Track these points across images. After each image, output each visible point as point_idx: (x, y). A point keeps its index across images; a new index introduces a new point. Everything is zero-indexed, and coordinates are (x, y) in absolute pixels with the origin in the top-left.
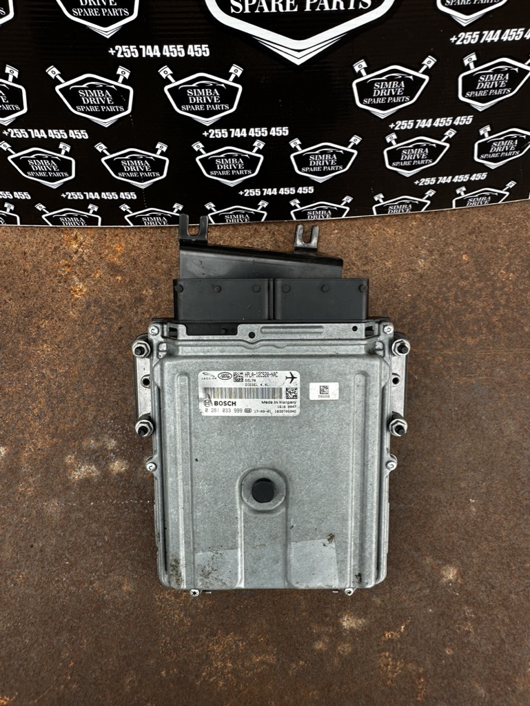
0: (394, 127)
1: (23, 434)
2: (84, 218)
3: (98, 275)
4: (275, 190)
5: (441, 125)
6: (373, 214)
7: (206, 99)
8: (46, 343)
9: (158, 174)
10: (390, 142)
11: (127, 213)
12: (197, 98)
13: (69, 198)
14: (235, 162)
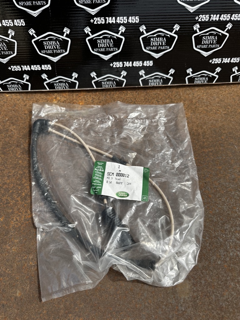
9: (64, 51)
10: (196, 30)
11: (46, 80)
13: (13, 70)
14: (108, 42)
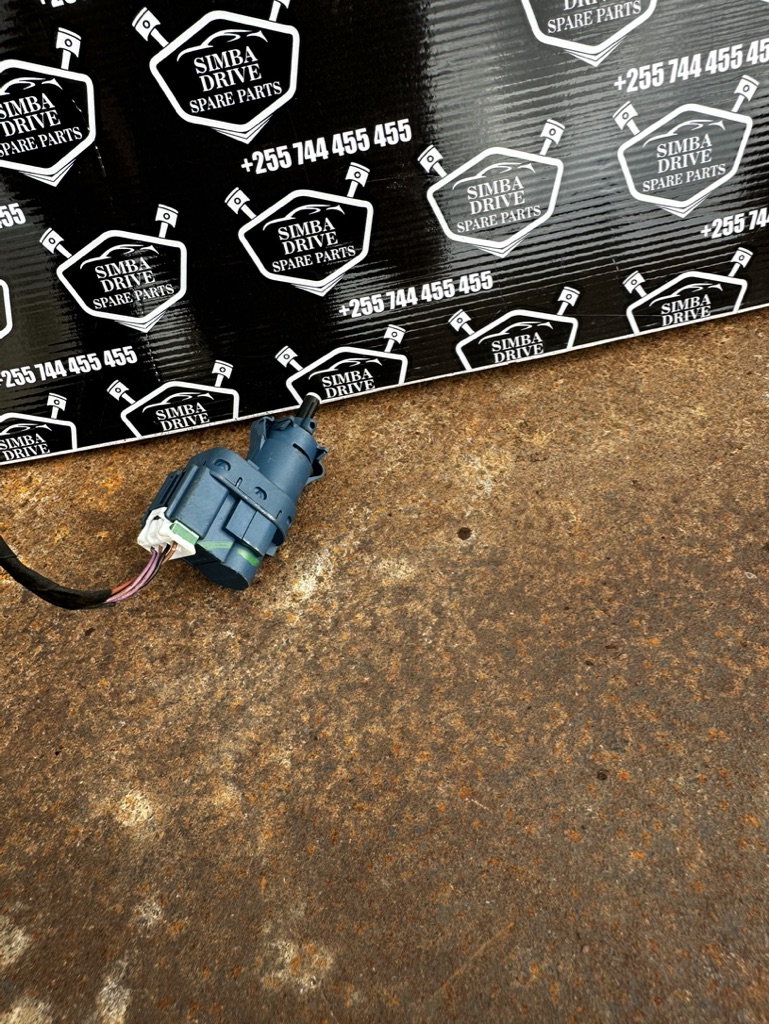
0: (625, 86)
2: (43, 432)
3: (59, 537)
4: (412, 290)
5: (722, 70)
6: (632, 332)
7: (233, 73)
12: (216, 75)
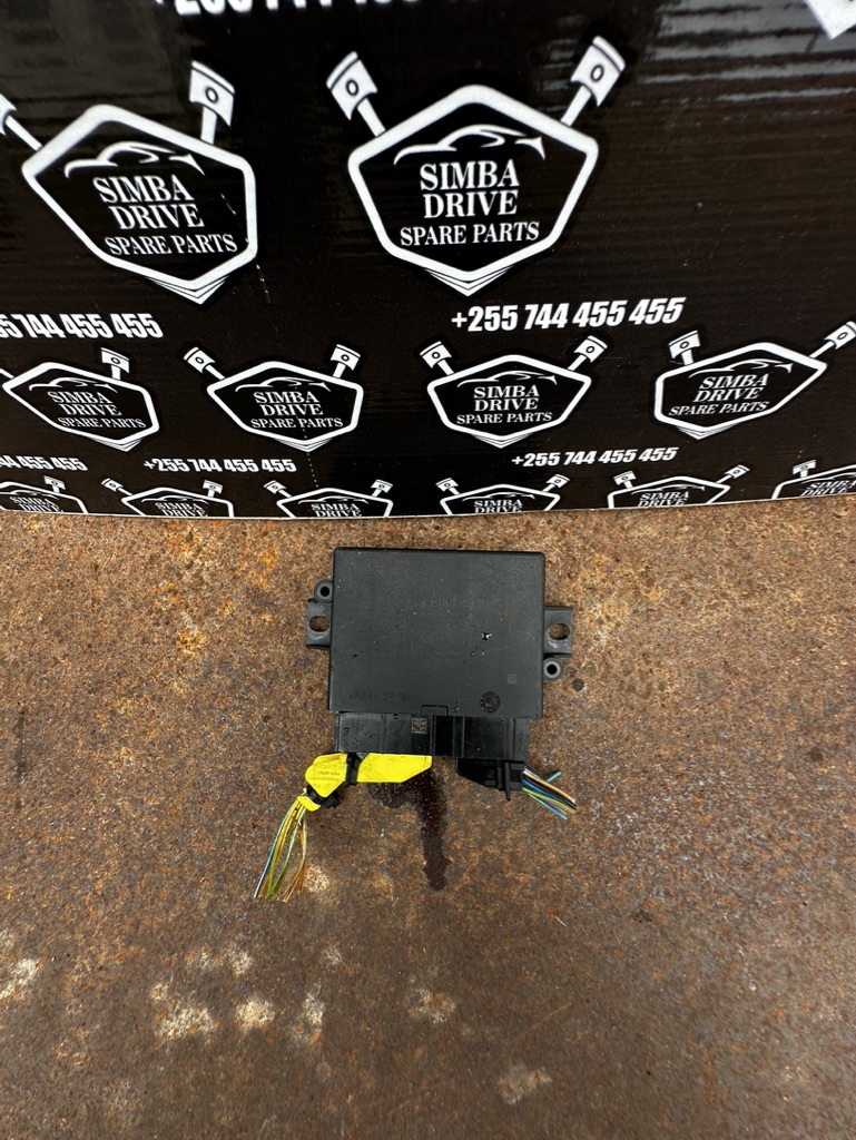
1: (73, 933)
3: (227, 612)
4: (593, 454)
6: (770, 497)
8: (126, 745)
9: (338, 422)
11: (280, 496)
13: (161, 468)
14: (519, 394)
